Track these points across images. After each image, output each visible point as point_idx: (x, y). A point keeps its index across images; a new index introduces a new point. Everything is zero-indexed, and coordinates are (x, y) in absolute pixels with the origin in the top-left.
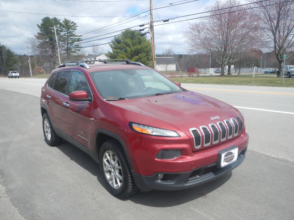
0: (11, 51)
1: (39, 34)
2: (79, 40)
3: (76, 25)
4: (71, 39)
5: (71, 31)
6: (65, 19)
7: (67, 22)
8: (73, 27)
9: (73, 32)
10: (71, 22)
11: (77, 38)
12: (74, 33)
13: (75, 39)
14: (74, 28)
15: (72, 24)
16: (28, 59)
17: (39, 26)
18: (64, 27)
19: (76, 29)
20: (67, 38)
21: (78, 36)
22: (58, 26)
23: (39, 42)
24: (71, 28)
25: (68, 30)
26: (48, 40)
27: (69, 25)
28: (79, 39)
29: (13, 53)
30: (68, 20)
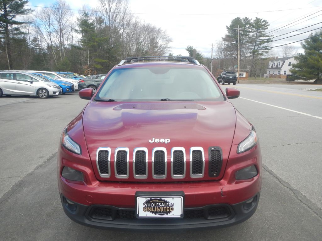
0: (200, 54)
1: (227, 36)
2: (268, 41)
3: (267, 24)
4: (259, 40)
5: (261, 30)
6: (256, 18)
7: (258, 21)
8: (263, 26)
9: (263, 31)
10: (263, 20)
11: (267, 38)
12: (264, 33)
13: (265, 39)
14: (265, 27)
15: (263, 23)
16: (211, 63)
17: (228, 28)
18: (253, 27)
19: (267, 28)
20: (255, 39)
21: (268, 36)
22: (248, 26)
23: (225, 44)
24: (262, 27)
25: (257, 30)
26: (234, 42)
27: (260, 25)
28: (268, 39)
29: (202, 56)
30: (259, 19)
